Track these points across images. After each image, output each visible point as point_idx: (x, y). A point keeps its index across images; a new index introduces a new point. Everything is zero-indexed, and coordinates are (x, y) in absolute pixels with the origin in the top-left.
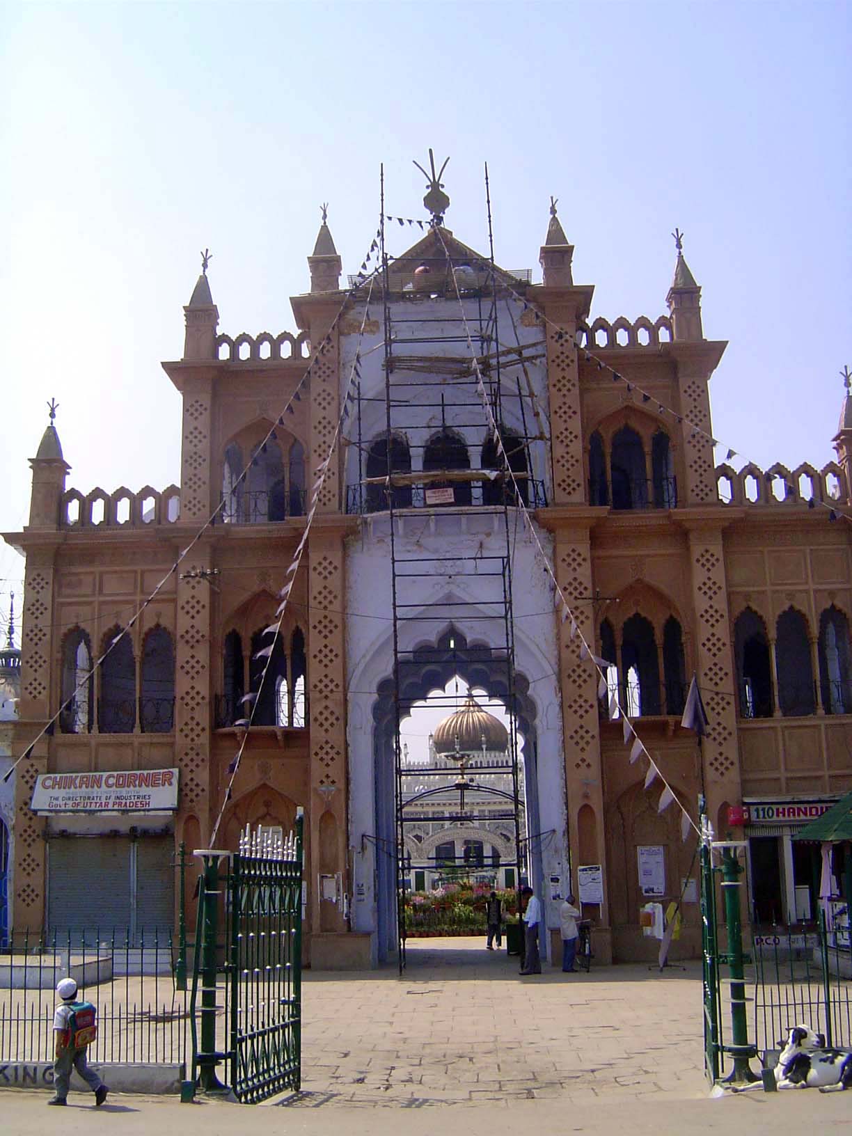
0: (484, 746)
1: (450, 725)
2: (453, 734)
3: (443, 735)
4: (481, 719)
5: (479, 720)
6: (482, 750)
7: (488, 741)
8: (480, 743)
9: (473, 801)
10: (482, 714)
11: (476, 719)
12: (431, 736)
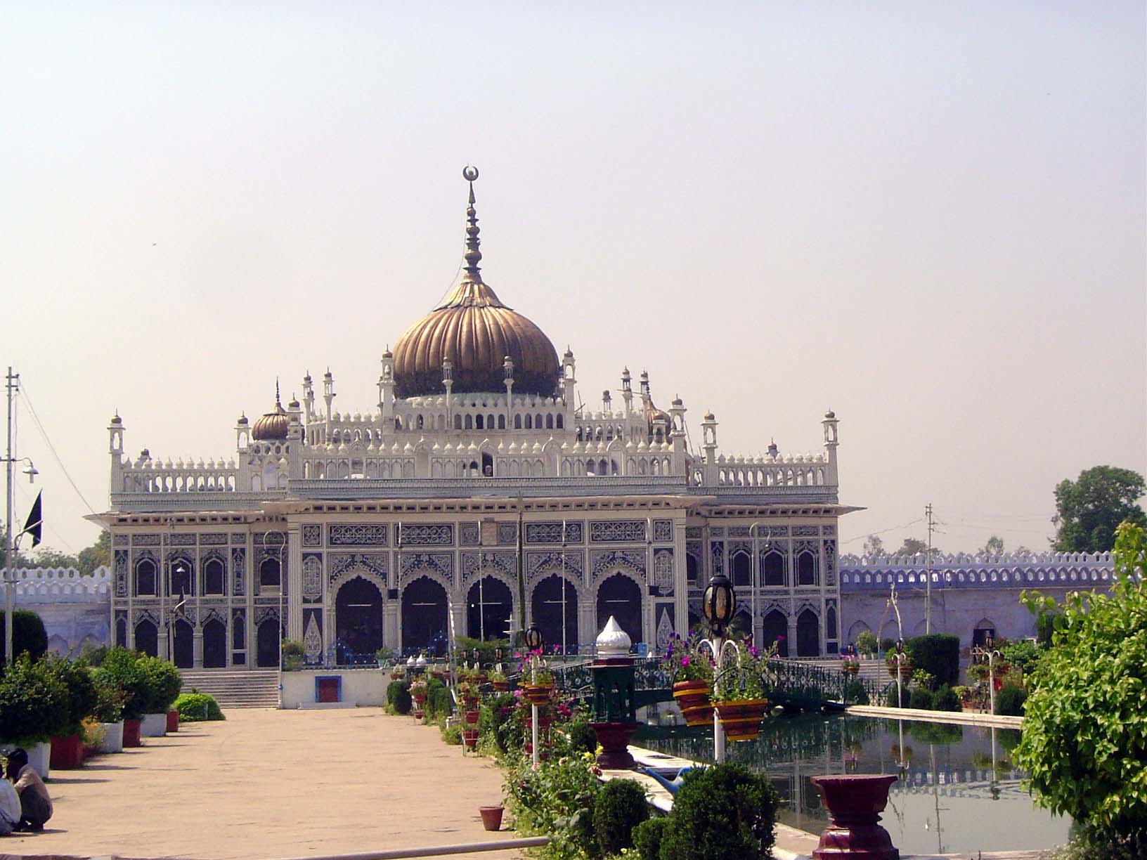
0: (509, 382)
1: (430, 336)
2: (439, 355)
3: (413, 355)
4: (501, 322)
5: (496, 323)
6: (503, 390)
7: (516, 372)
8: (501, 374)
9: (491, 501)
10: (501, 311)
11: (489, 322)
12: (389, 356)
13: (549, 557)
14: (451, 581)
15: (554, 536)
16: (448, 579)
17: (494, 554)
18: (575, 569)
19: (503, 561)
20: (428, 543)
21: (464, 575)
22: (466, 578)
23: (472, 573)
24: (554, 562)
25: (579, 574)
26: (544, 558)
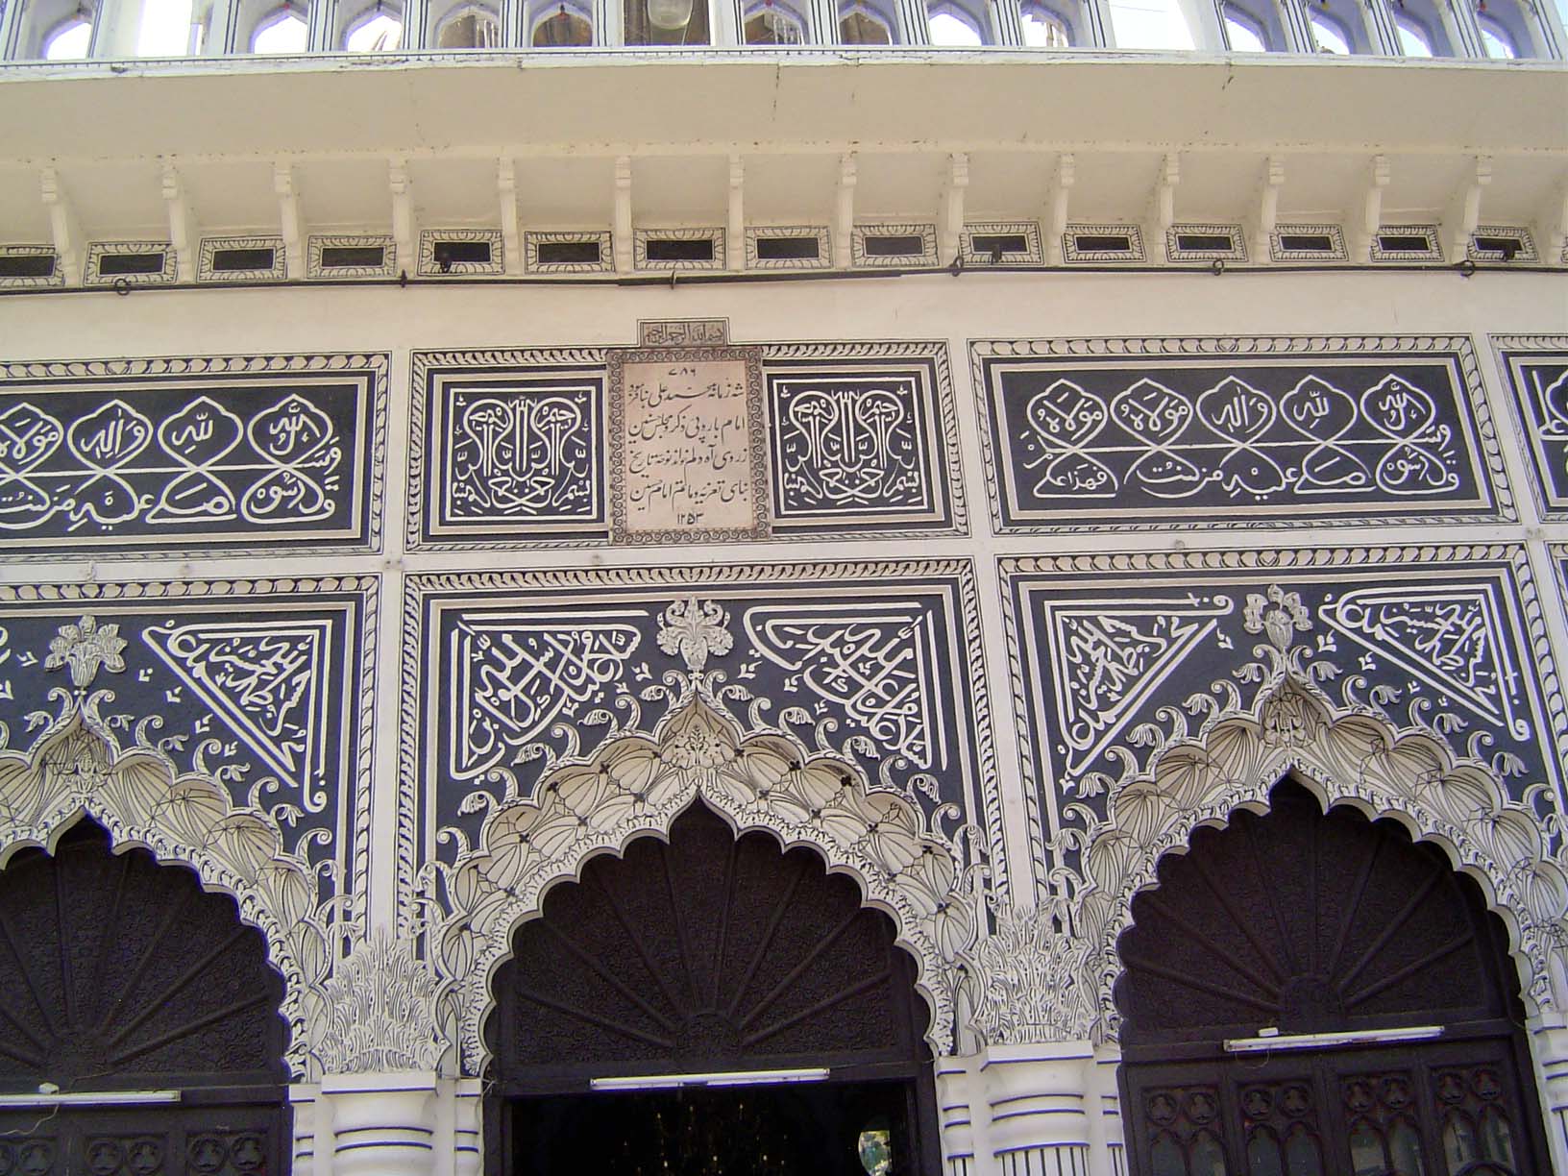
13: (1233, 624)
14: (319, 853)
15: (1244, 460)
16: (290, 838)
17: (736, 608)
18: (1475, 722)
19: (820, 667)
20: (138, 526)
21: (450, 793)
22: (471, 824)
23: (527, 774)
24: (1284, 664)
25: (1514, 764)
26: (1188, 638)
